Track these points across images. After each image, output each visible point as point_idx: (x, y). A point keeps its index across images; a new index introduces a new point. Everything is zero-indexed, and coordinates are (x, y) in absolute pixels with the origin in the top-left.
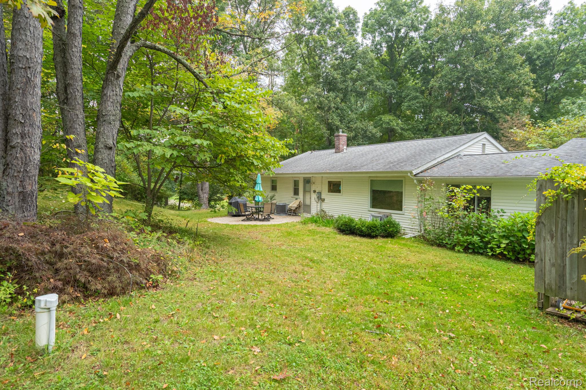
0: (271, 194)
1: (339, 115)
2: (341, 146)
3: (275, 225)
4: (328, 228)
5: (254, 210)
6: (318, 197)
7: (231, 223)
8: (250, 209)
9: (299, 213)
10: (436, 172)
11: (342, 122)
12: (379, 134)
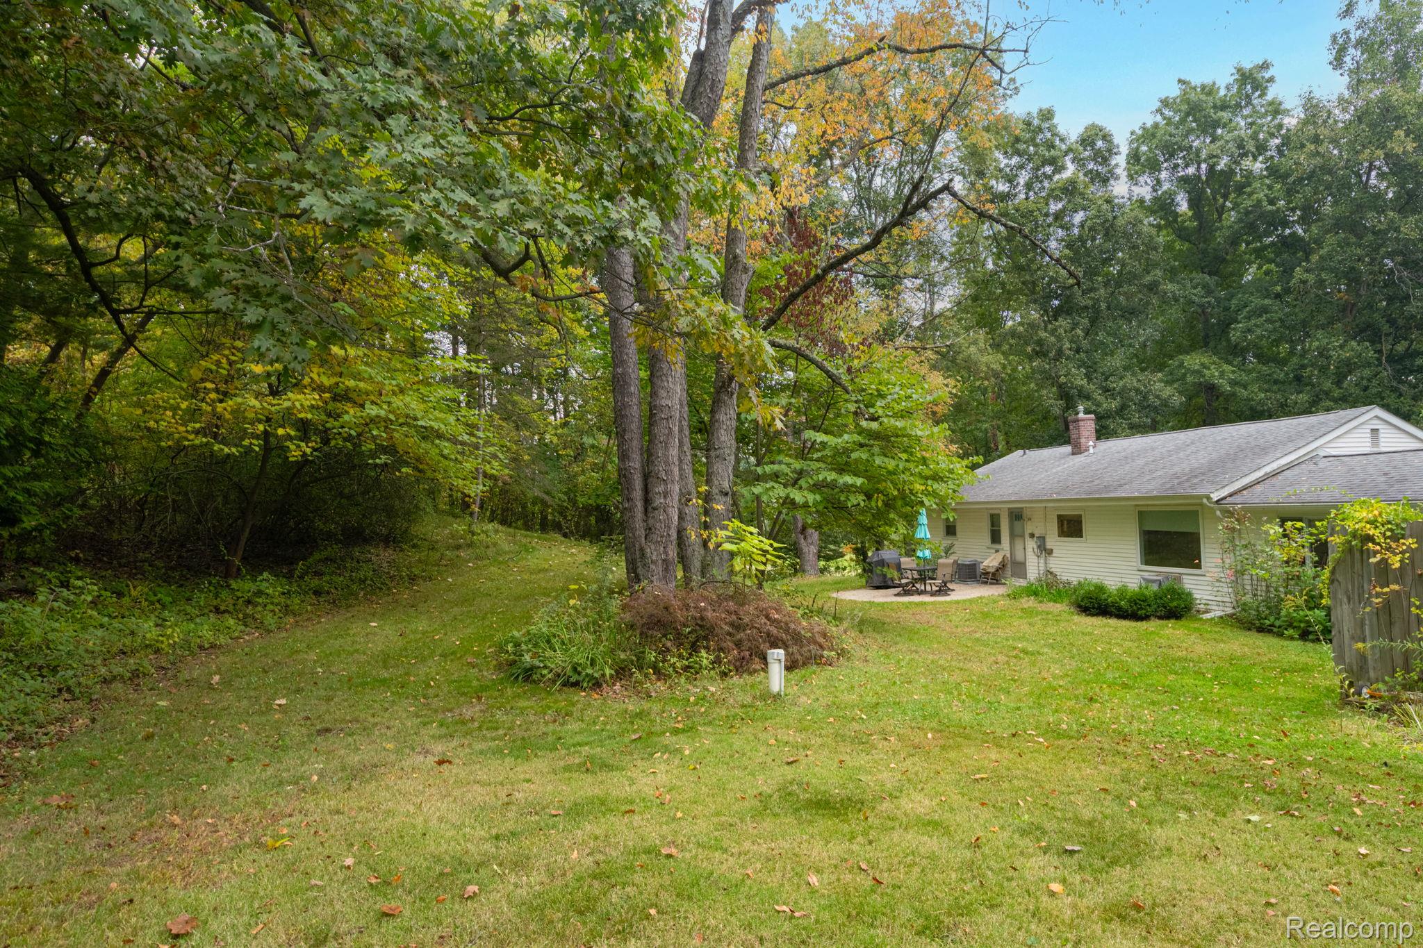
0: (947, 542)
1: (1083, 364)
2: (1083, 440)
3: (957, 602)
4: (1058, 605)
5: (916, 576)
6: (1039, 547)
7: (876, 600)
8: (909, 574)
9: (1005, 578)
10: (1259, 496)
11: (1090, 380)
12: (1177, 400)
